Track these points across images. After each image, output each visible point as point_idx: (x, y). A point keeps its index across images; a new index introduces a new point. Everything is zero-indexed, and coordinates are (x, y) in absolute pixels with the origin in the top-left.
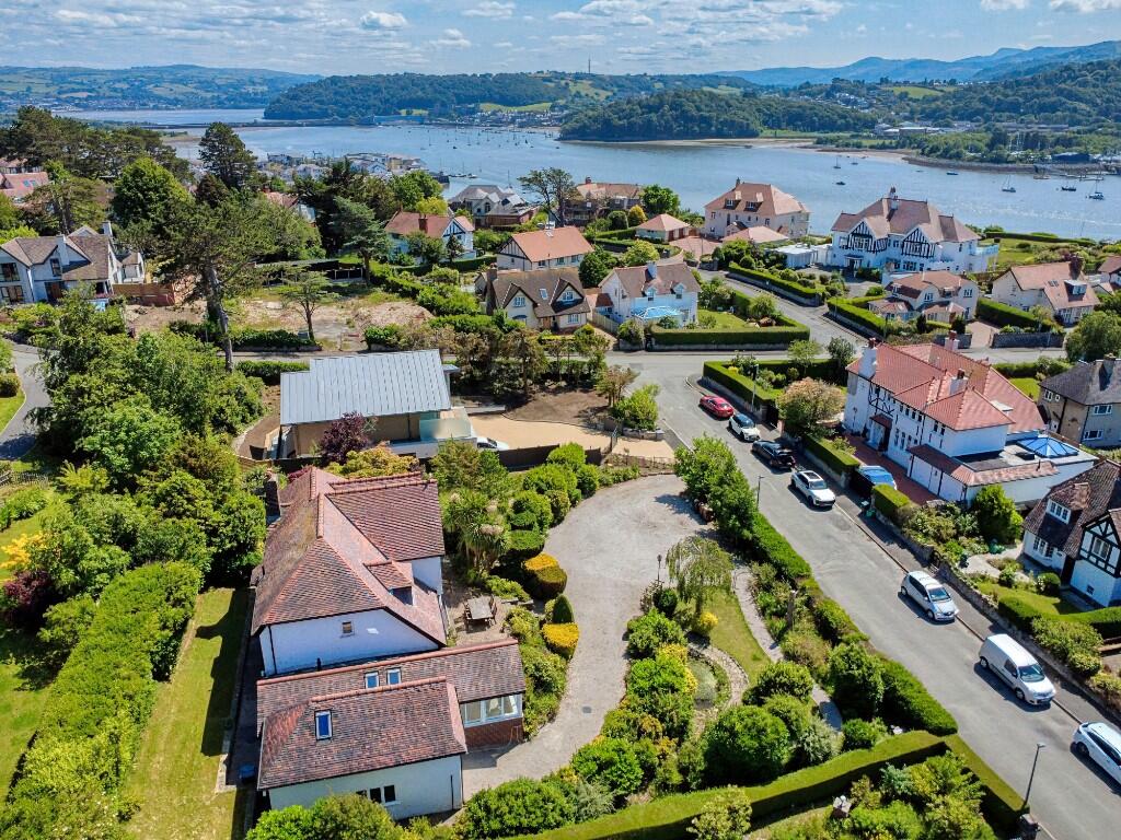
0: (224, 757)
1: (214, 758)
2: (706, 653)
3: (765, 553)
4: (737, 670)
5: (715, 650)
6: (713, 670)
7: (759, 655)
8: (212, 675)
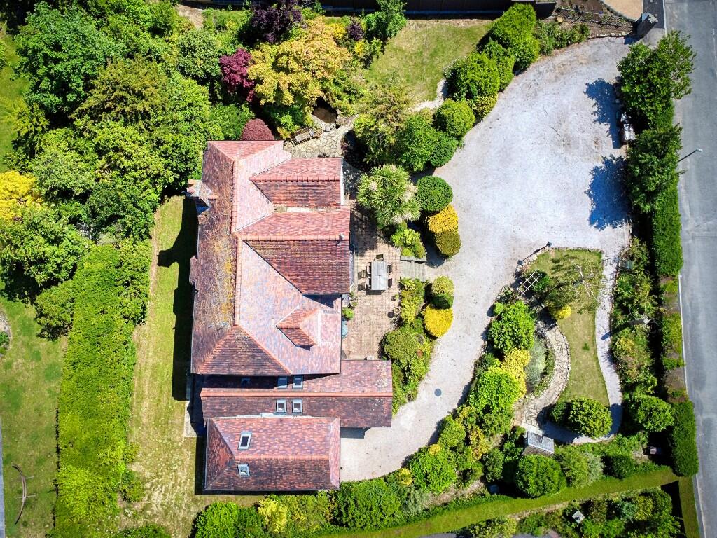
0: (187, 403)
1: (181, 403)
2: (549, 334)
3: (652, 232)
4: (565, 359)
5: (558, 332)
6: (547, 353)
7: (590, 345)
8: (175, 311)
